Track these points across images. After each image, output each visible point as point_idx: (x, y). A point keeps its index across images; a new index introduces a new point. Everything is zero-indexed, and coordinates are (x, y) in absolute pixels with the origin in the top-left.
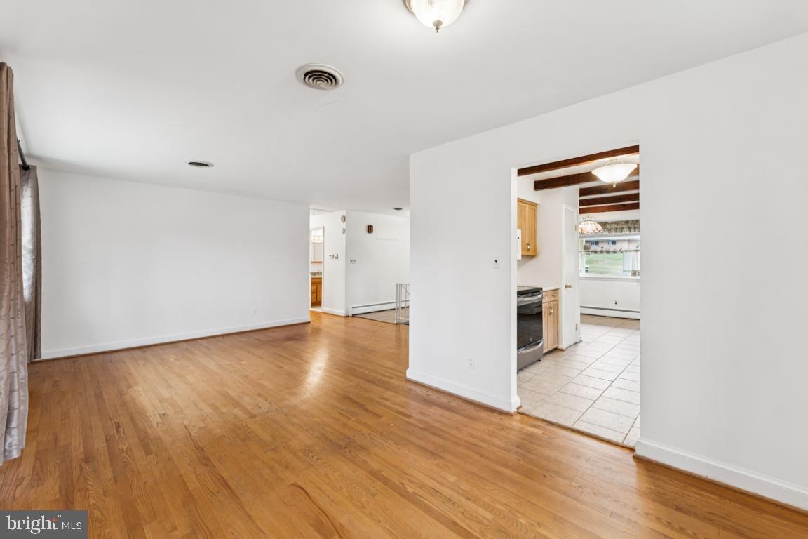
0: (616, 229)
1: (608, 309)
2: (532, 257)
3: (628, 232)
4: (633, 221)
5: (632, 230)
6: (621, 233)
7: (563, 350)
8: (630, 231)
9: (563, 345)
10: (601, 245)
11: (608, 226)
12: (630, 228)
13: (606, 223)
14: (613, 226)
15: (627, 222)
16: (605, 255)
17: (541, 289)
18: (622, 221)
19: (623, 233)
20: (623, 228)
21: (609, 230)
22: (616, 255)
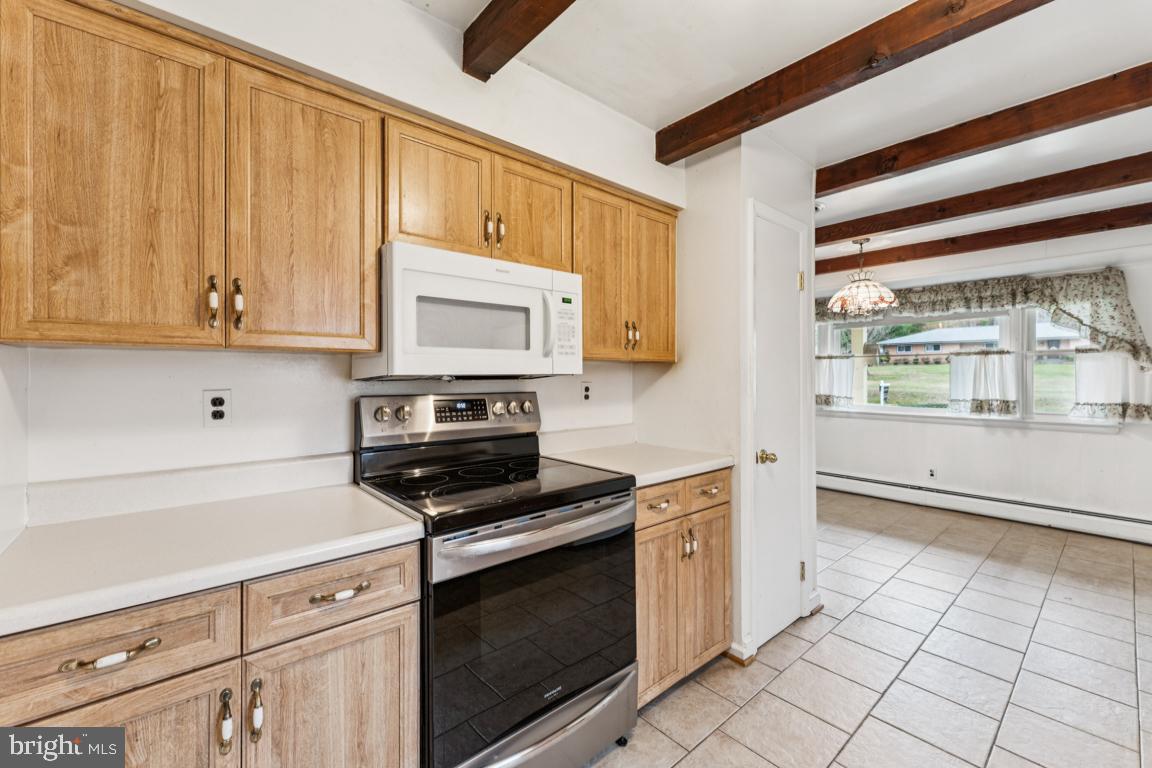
0: (934, 303)
1: (913, 487)
2: (664, 365)
3: (962, 310)
4: (975, 283)
5: (974, 304)
6: (946, 314)
7: (741, 663)
8: (969, 308)
9: (745, 648)
10: (913, 351)
11: (914, 298)
12: (967, 302)
13: (910, 290)
14: (925, 298)
15: (960, 287)
16: (921, 367)
17: (631, 480)
18: (947, 285)
19: (951, 312)
20: (950, 301)
21: (917, 307)
22: (938, 366)
